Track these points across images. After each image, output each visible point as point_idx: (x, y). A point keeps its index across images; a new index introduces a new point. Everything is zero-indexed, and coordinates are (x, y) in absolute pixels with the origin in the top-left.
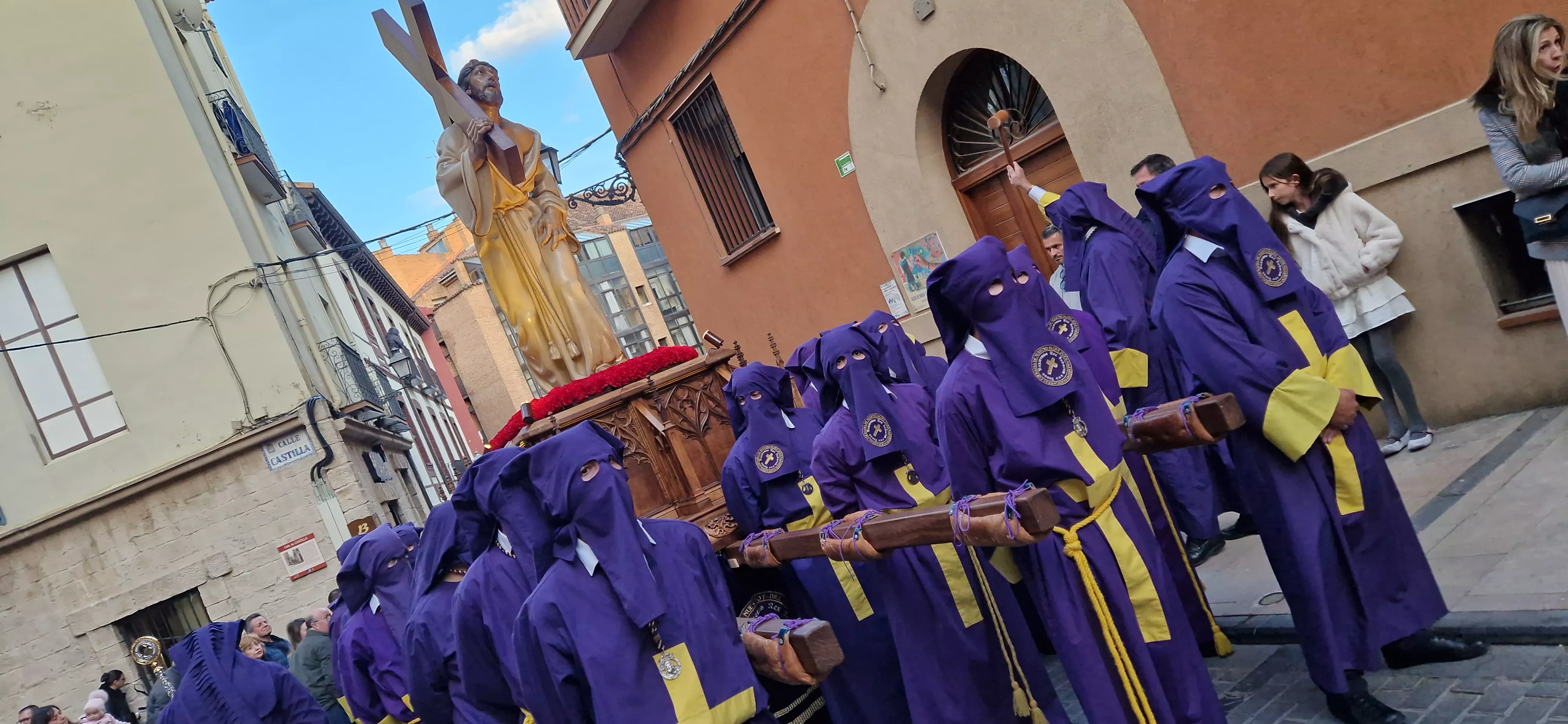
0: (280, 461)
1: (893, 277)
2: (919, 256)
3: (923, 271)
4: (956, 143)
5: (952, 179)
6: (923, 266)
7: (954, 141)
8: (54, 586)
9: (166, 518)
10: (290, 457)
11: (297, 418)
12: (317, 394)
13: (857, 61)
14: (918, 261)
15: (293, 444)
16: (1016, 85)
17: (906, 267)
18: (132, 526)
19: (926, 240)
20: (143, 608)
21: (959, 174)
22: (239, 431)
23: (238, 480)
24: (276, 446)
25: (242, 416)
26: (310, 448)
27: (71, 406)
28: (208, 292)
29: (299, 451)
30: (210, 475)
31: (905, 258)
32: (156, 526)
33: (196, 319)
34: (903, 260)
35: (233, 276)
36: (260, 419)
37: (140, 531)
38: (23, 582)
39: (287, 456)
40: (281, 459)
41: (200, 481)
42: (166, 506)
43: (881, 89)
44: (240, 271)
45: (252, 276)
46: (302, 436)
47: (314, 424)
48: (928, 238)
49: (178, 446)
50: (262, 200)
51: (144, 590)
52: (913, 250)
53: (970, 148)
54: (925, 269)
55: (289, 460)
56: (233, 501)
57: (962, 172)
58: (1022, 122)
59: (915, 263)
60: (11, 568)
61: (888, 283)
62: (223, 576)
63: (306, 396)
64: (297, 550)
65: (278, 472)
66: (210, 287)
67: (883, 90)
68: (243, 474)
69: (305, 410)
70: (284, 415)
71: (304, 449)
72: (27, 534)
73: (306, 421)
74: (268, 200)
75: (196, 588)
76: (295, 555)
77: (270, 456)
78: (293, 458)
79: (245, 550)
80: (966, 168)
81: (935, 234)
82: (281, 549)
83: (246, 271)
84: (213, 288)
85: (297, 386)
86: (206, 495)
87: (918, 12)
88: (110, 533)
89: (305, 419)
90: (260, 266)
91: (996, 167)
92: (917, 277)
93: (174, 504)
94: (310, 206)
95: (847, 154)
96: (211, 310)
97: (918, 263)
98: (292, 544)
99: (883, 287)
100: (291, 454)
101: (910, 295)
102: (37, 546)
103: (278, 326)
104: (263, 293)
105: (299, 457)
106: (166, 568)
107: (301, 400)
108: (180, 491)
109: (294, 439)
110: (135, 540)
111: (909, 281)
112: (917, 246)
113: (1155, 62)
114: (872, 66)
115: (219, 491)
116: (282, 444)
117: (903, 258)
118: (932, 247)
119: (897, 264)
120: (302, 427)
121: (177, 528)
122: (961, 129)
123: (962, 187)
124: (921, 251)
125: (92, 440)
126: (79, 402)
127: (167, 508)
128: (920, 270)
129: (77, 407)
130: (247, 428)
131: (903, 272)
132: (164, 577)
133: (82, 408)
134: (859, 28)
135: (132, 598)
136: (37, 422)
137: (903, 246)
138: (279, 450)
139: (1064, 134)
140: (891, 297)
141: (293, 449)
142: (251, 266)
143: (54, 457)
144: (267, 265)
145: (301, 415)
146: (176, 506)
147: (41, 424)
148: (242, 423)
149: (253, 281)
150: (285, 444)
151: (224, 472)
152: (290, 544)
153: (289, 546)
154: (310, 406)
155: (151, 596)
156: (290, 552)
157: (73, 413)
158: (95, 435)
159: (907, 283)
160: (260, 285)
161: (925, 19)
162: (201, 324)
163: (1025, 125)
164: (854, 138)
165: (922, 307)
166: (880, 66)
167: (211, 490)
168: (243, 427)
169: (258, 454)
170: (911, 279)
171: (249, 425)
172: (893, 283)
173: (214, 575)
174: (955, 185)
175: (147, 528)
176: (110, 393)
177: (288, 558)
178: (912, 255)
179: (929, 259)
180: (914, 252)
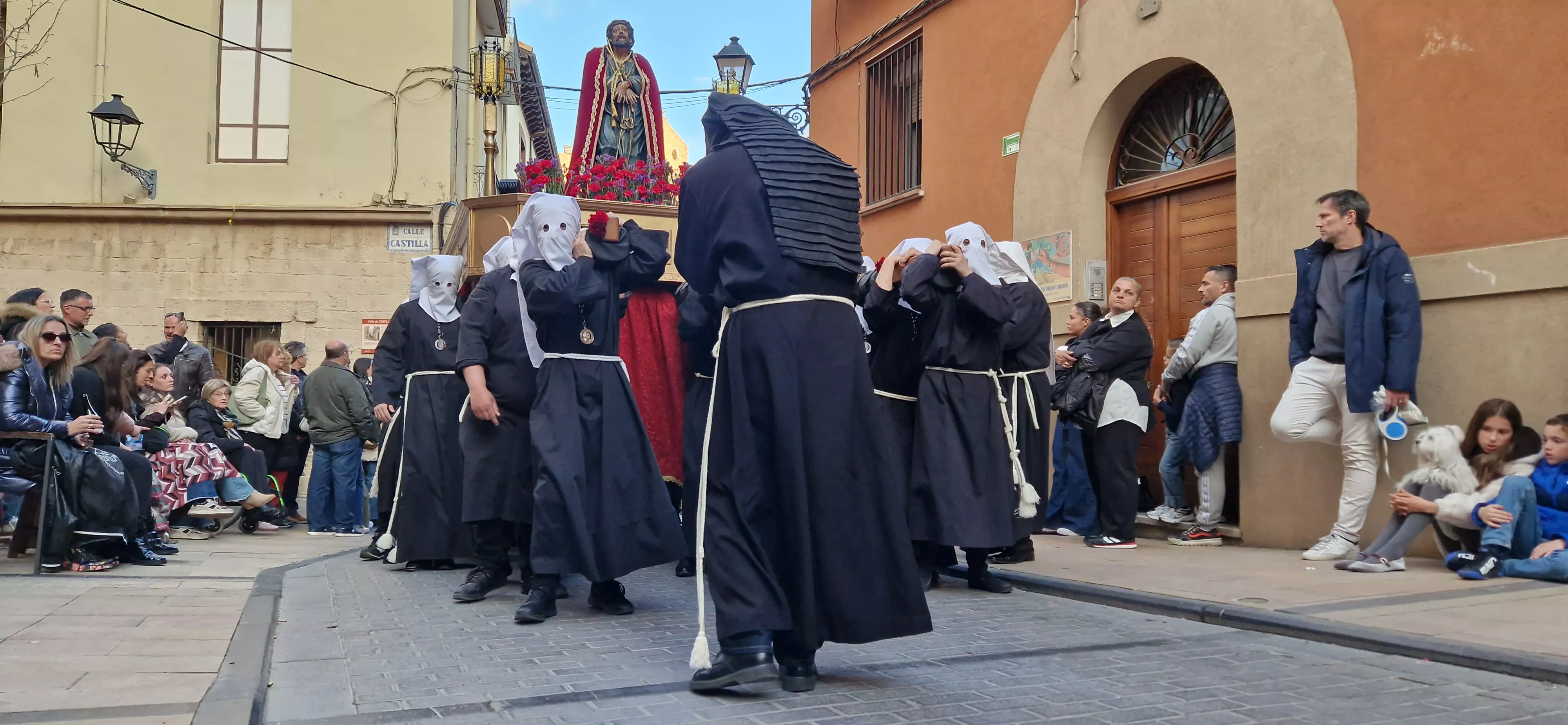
0: (399, 245)
2: (1045, 251)
3: (1043, 268)
4: (1126, 155)
5: (1108, 189)
6: (1046, 262)
7: (1124, 153)
8: (168, 269)
9: (283, 252)
10: (409, 246)
11: (429, 213)
12: (455, 201)
13: (1063, 46)
14: (1042, 256)
15: (416, 235)
16: (1207, 114)
17: (1028, 259)
18: (253, 246)
19: (1058, 237)
20: (230, 320)
21: (1117, 186)
22: (376, 204)
23: (357, 246)
24: (401, 230)
25: (384, 192)
26: (429, 245)
27: (251, 123)
28: (405, 74)
29: (418, 244)
30: (336, 230)
31: (1030, 250)
32: (272, 256)
33: (385, 92)
34: (1028, 251)
35: (432, 69)
36: (398, 201)
37: (258, 254)
38: (145, 253)
39: (407, 244)
40: (400, 243)
41: (325, 232)
42: (287, 241)
43: (1075, 77)
44: (439, 68)
45: (447, 76)
46: (427, 232)
47: (441, 225)
48: (1060, 236)
49: (321, 194)
50: (484, 29)
51: (238, 305)
52: (1043, 243)
53: (1138, 164)
54: (1046, 265)
55: (406, 248)
56: (344, 262)
57: (1120, 185)
58: (1199, 152)
59: (1039, 257)
60: (141, 238)
62: (307, 322)
63: (446, 198)
64: (378, 328)
65: (393, 253)
66: (408, 70)
67: (1077, 79)
68: (363, 242)
69: (439, 210)
70: (420, 206)
71: (423, 244)
72: (167, 214)
73: (435, 219)
74: (488, 31)
75: (280, 324)
76: (374, 331)
77: (392, 237)
78: (411, 248)
79: (335, 308)
80: (1124, 183)
82: (365, 321)
83: (444, 69)
84: (410, 72)
85: (441, 187)
86: (324, 247)
87: (1141, 10)
88: (233, 244)
89: (435, 217)
90: (457, 70)
91: (1155, 187)
93: (295, 243)
94: (522, 67)
95: (1017, 135)
96: (400, 90)
97: (1041, 258)
98: (376, 322)
100: (411, 244)
102: (170, 228)
103: (450, 128)
104: (450, 94)
105: (416, 248)
106: (264, 294)
107: (439, 200)
108: (306, 233)
109: (419, 231)
110: (251, 259)
112: (1047, 241)
113: (1354, 112)
114: (1076, 53)
115: (337, 248)
116: (407, 231)
117: (1028, 249)
118: (1061, 245)
120: (430, 224)
121: (288, 264)
122: (1136, 143)
123: (1114, 199)
124: (1050, 246)
125: (255, 160)
126: (259, 123)
127: (288, 244)
128: (1041, 265)
129: (256, 126)
130: (384, 204)
132: (258, 302)
133: (260, 130)
134: (1079, 14)
135: (226, 307)
136: (218, 125)
137: (1033, 237)
138: (401, 235)
139: (1235, 171)
141: (414, 240)
142: (450, 66)
143: (218, 160)
144: (464, 72)
145: (434, 212)
146: (296, 246)
147: (221, 128)
148: (382, 198)
149: (447, 80)
150: (409, 232)
151: (348, 234)
152: (374, 320)
153: (373, 322)
154: (445, 208)
155: (241, 312)
156: (372, 327)
157: (251, 130)
158: (260, 156)
160: (450, 87)
161: (1145, 18)
162: (385, 100)
163: (1200, 155)
164: (1032, 120)
166: (1083, 55)
167: (330, 244)
168: (381, 202)
169: (382, 231)
171: (387, 202)
173: (300, 318)
174: (1108, 195)
175: (265, 253)
176: (287, 127)
177: (367, 331)
178: (1038, 248)
179: (1053, 256)
180: (1041, 246)
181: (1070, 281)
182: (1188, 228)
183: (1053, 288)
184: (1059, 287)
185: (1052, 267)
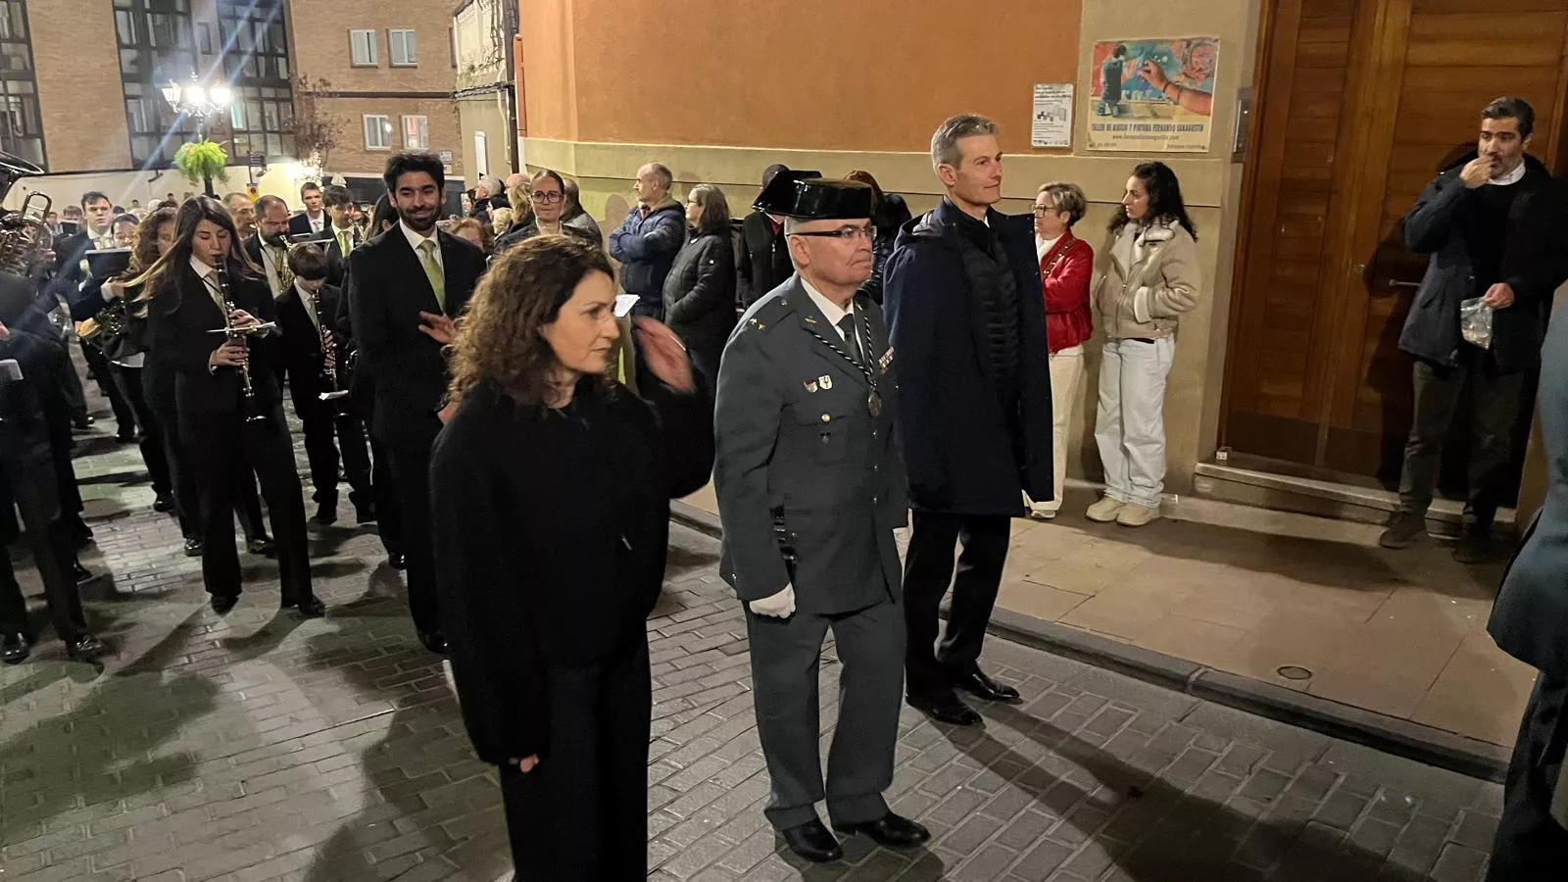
1: (1072, 78)
2: (1156, 64)
3: (1148, 92)
6: (1154, 83)
14: (1149, 72)
17: (1114, 74)
19: (1188, 45)
31: (1121, 58)
34: (1114, 60)
48: (1194, 42)
52: (1149, 51)
54: (1154, 89)
59: (1141, 73)
61: (1056, 87)
81: (1216, 41)
92: (1129, 97)
97: (1146, 76)
99: (1040, 89)
101: (1093, 118)
111: (1106, 98)
112: (1160, 48)
117: (1117, 56)
118: (1194, 59)
119: (1097, 61)
124: (1165, 59)
128: (1145, 86)
131: (1102, 79)
137: (1129, 39)
140: (1046, 110)
159: (1099, 99)
165: (1107, 145)
170: (1113, 93)
172: (1069, 89)
178: (1141, 58)
179: (1173, 76)
180: (1149, 55)
181: (1208, 122)
182: (1422, 53)
183: (1168, 128)
184: (1182, 128)
185: (1170, 92)
